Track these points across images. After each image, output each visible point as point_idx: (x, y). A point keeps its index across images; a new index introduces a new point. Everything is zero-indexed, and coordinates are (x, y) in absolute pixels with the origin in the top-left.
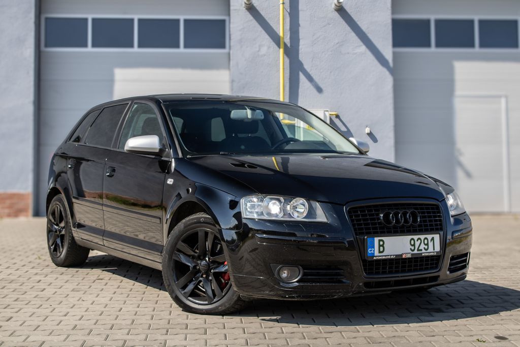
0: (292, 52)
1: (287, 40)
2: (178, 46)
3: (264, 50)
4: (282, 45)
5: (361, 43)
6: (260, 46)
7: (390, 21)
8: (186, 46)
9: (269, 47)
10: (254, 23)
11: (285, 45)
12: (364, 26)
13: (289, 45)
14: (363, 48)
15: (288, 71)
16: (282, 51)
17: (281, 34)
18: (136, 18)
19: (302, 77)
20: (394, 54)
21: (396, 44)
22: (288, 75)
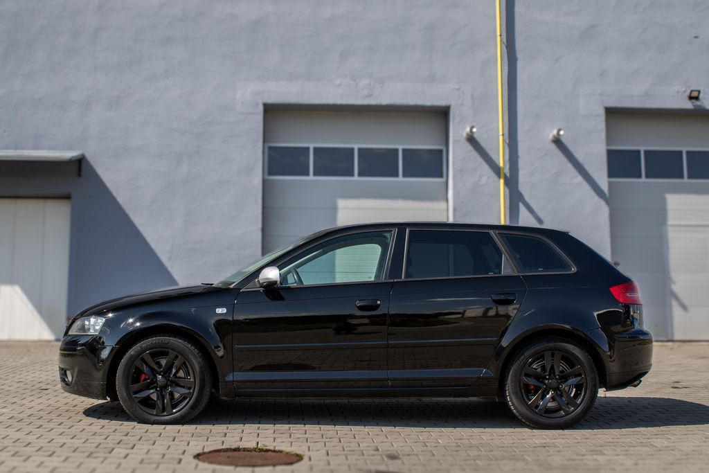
0: (512, 182)
1: (507, 171)
2: (397, 175)
3: (484, 180)
4: (502, 175)
5: (578, 174)
6: (481, 176)
7: (604, 154)
8: (404, 175)
9: (489, 178)
10: (474, 153)
11: (505, 175)
12: (580, 156)
13: (508, 175)
14: (579, 179)
15: (508, 201)
16: (502, 181)
17: (501, 165)
18: (356, 147)
19: (522, 207)
20: (610, 183)
21: (611, 174)
22: (508, 204)
